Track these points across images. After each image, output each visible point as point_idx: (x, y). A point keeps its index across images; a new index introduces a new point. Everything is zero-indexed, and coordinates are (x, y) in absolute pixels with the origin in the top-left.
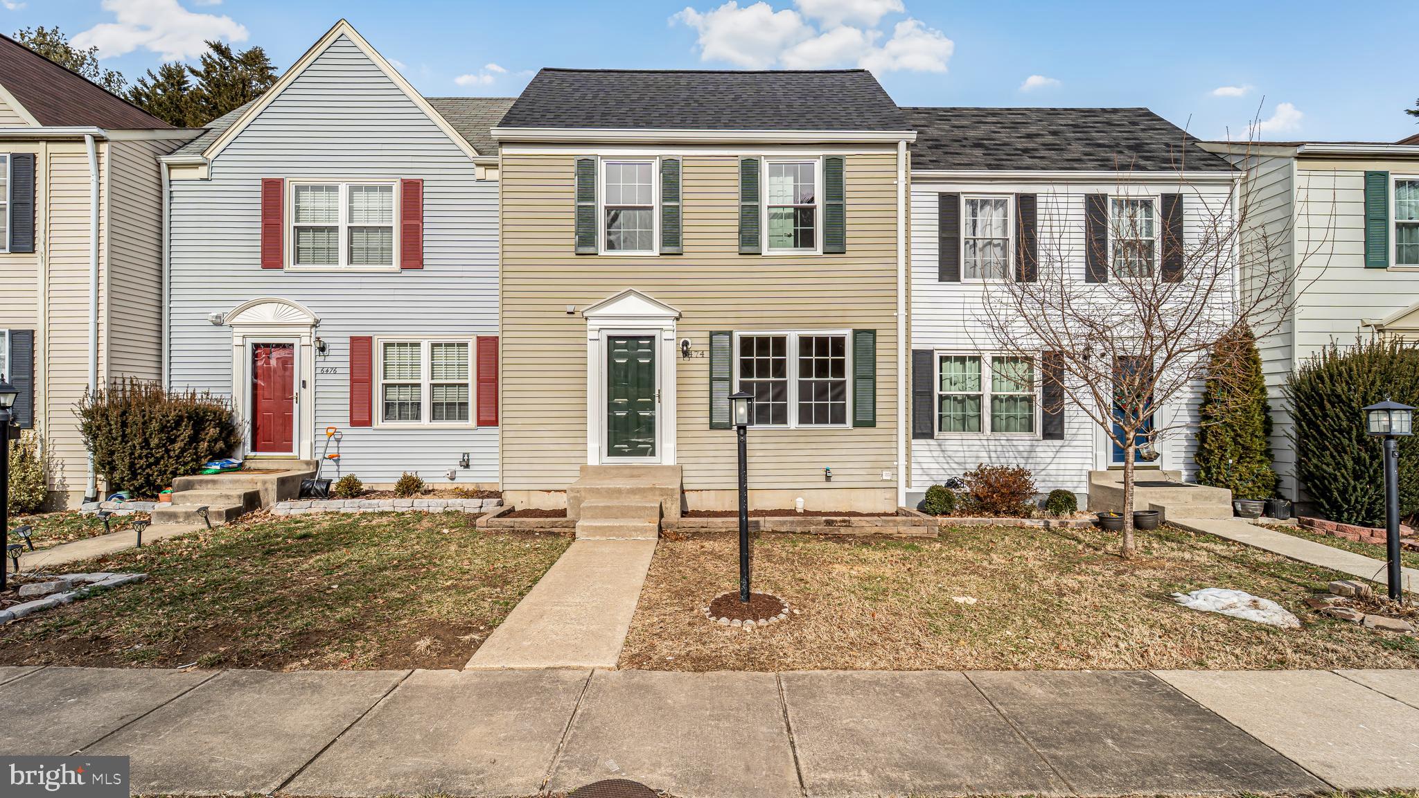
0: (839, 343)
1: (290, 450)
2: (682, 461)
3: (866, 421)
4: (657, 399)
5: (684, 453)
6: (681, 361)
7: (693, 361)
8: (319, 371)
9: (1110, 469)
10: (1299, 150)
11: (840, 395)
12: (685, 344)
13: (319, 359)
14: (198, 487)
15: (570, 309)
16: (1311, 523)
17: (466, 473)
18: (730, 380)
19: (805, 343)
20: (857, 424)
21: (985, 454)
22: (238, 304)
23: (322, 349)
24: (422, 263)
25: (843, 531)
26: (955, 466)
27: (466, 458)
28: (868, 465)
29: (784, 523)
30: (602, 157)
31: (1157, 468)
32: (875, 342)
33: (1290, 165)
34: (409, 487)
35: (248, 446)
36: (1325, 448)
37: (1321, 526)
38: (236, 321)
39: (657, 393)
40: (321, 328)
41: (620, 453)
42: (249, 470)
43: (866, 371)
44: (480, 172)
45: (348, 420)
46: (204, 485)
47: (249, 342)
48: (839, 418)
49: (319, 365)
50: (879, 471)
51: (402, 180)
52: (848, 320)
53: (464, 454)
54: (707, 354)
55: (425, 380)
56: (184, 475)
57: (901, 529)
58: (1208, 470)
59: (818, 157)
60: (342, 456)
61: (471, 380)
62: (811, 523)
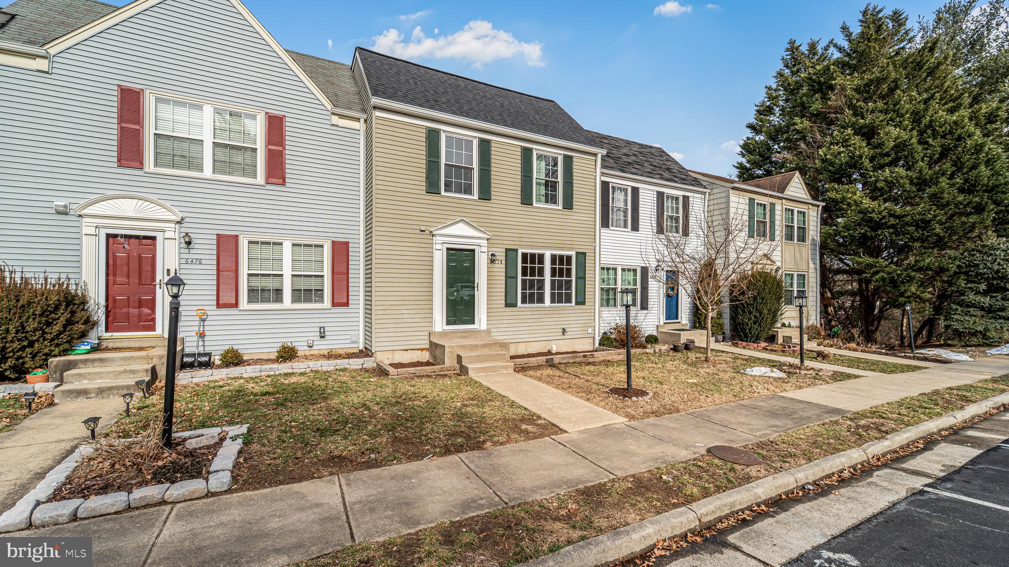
0: (569, 258)
1: (154, 329)
2: (490, 326)
3: (581, 302)
4: (476, 289)
5: (491, 322)
6: (490, 266)
7: (496, 266)
8: (183, 261)
9: (665, 323)
10: (733, 185)
11: (569, 287)
12: (493, 255)
13: (183, 251)
14: (81, 366)
15: (423, 228)
16: (737, 343)
17: (323, 342)
18: (516, 278)
19: (553, 258)
20: (577, 303)
21: (618, 318)
22: (92, 197)
23: (189, 243)
24: (284, 181)
25: (591, 360)
26: (606, 325)
27: (322, 330)
28: (582, 325)
29: (564, 358)
30: (444, 131)
31: (679, 323)
32: (585, 259)
33: (729, 191)
34: (287, 354)
35: (102, 327)
36: (745, 312)
37: (741, 344)
38: (86, 211)
39: (476, 285)
40: (185, 225)
41: (454, 323)
42: (107, 349)
43: (582, 275)
44: (335, 120)
45: (215, 303)
46: (90, 364)
47: (103, 233)
48: (568, 300)
49: (182, 256)
50: (586, 329)
51: (267, 113)
52: (573, 246)
53: (320, 328)
54: (504, 262)
55: (287, 272)
56: (60, 355)
57: (614, 357)
58: (700, 323)
59: (561, 154)
60: (207, 333)
61: (327, 272)
62: (577, 357)
